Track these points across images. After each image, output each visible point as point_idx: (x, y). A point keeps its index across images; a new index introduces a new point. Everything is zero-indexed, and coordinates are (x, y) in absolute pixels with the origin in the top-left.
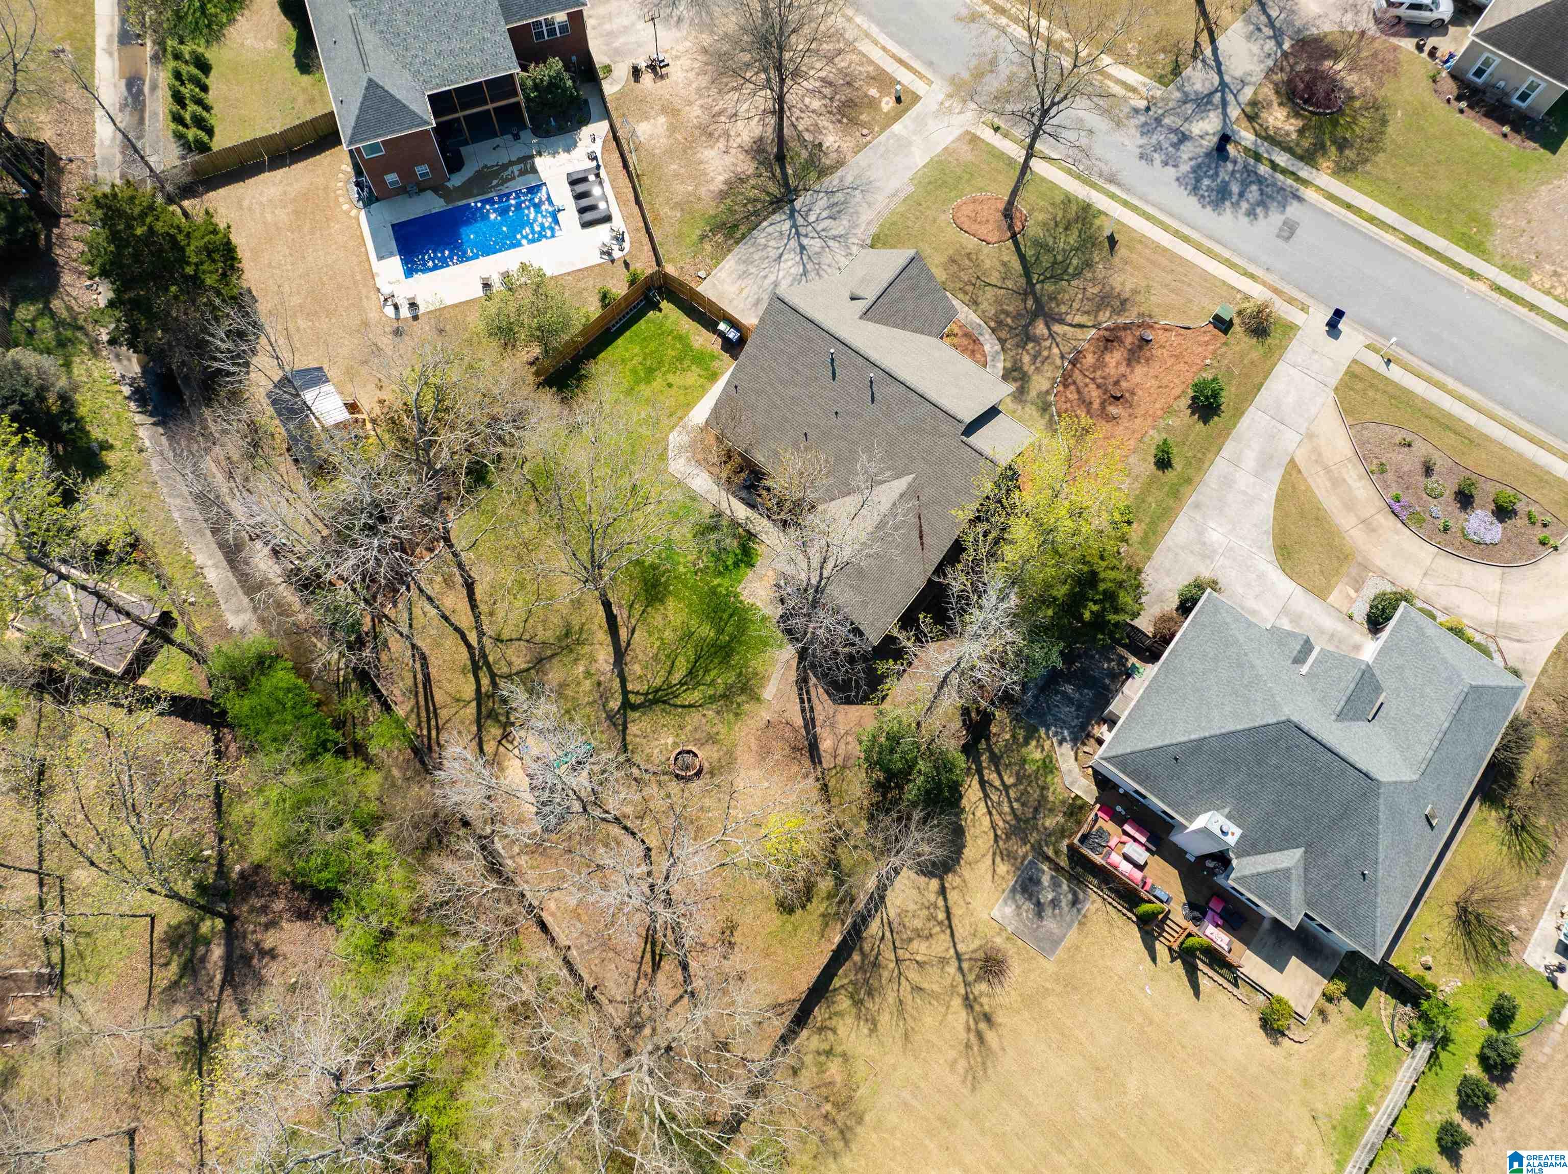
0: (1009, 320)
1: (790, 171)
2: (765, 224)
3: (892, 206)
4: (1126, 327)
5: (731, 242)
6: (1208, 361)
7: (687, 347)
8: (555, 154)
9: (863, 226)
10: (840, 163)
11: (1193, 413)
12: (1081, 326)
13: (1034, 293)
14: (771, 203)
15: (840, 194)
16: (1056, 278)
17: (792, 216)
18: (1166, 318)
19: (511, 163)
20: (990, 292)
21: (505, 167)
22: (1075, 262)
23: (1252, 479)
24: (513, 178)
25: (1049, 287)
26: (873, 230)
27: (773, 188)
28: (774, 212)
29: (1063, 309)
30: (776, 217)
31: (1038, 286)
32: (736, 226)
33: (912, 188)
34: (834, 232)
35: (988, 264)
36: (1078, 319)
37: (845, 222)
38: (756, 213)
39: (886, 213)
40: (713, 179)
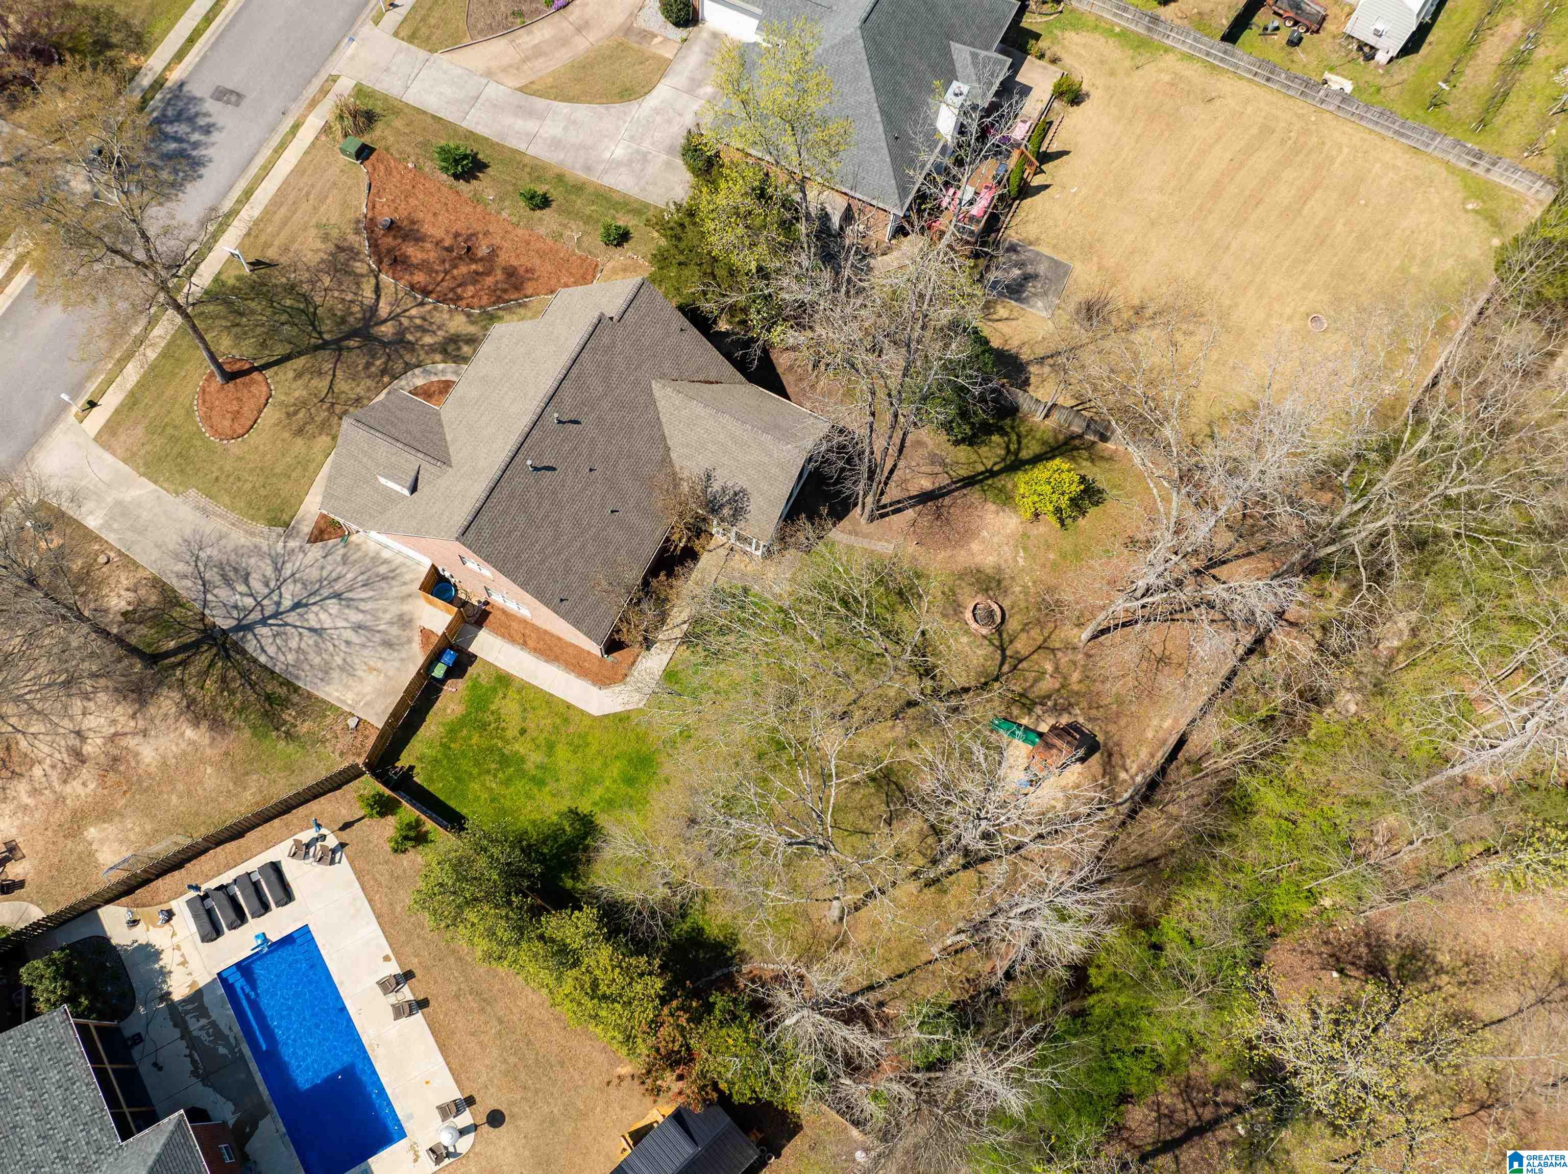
0: (378, 363)
1: (172, 644)
2: (263, 659)
3: (221, 510)
4: (374, 245)
5: (295, 698)
6: (410, 165)
7: (462, 722)
8: (164, 974)
9: (257, 540)
10: (157, 583)
11: (476, 178)
12: (377, 290)
13: (337, 341)
14: (228, 657)
15: (207, 576)
16: (313, 320)
17: (249, 628)
18: (357, 208)
19: (186, 1033)
20: (342, 385)
21: (193, 1043)
22: (288, 302)
23: (548, 122)
24: (213, 1024)
25: (327, 326)
26: (262, 527)
27: (202, 660)
28: (243, 652)
29: (356, 309)
30: (251, 646)
31: (327, 337)
32: (269, 698)
33: (192, 492)
34: (269, 571)
35: (299, 392)
36: (368, 293)
37: (253, 561)
38: (244, 675)
39: (233, 516)
40: (191, 743)
